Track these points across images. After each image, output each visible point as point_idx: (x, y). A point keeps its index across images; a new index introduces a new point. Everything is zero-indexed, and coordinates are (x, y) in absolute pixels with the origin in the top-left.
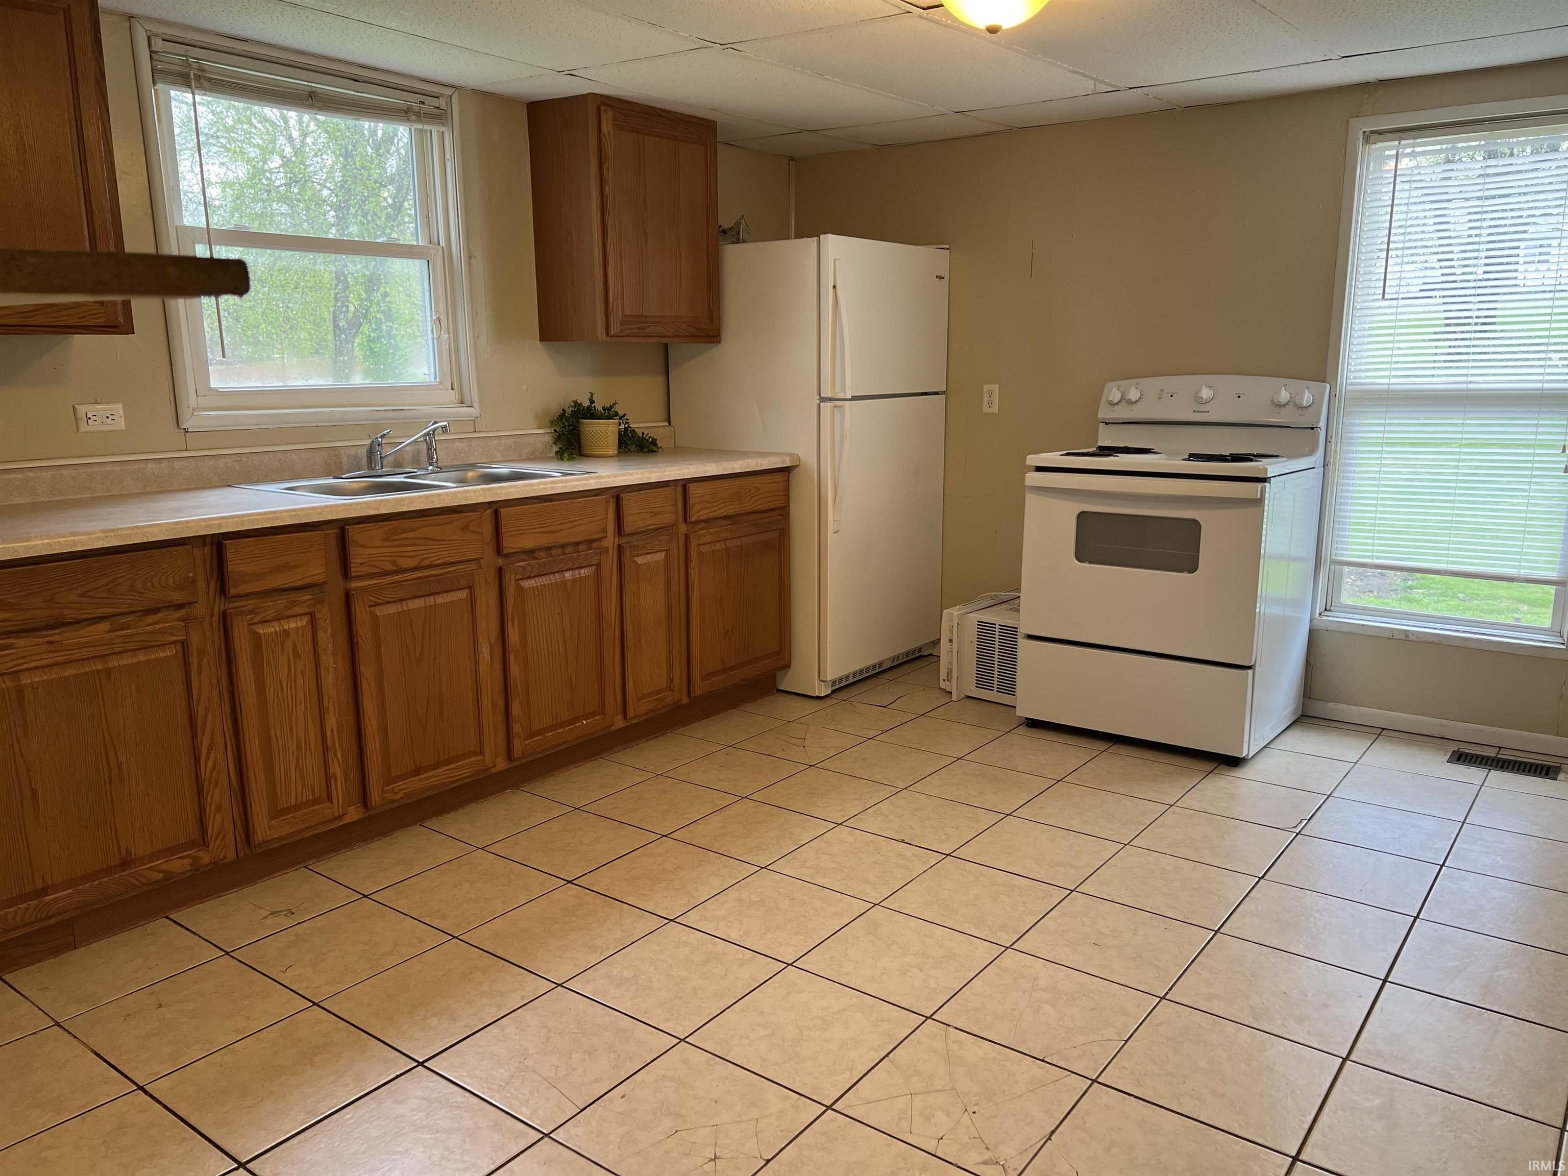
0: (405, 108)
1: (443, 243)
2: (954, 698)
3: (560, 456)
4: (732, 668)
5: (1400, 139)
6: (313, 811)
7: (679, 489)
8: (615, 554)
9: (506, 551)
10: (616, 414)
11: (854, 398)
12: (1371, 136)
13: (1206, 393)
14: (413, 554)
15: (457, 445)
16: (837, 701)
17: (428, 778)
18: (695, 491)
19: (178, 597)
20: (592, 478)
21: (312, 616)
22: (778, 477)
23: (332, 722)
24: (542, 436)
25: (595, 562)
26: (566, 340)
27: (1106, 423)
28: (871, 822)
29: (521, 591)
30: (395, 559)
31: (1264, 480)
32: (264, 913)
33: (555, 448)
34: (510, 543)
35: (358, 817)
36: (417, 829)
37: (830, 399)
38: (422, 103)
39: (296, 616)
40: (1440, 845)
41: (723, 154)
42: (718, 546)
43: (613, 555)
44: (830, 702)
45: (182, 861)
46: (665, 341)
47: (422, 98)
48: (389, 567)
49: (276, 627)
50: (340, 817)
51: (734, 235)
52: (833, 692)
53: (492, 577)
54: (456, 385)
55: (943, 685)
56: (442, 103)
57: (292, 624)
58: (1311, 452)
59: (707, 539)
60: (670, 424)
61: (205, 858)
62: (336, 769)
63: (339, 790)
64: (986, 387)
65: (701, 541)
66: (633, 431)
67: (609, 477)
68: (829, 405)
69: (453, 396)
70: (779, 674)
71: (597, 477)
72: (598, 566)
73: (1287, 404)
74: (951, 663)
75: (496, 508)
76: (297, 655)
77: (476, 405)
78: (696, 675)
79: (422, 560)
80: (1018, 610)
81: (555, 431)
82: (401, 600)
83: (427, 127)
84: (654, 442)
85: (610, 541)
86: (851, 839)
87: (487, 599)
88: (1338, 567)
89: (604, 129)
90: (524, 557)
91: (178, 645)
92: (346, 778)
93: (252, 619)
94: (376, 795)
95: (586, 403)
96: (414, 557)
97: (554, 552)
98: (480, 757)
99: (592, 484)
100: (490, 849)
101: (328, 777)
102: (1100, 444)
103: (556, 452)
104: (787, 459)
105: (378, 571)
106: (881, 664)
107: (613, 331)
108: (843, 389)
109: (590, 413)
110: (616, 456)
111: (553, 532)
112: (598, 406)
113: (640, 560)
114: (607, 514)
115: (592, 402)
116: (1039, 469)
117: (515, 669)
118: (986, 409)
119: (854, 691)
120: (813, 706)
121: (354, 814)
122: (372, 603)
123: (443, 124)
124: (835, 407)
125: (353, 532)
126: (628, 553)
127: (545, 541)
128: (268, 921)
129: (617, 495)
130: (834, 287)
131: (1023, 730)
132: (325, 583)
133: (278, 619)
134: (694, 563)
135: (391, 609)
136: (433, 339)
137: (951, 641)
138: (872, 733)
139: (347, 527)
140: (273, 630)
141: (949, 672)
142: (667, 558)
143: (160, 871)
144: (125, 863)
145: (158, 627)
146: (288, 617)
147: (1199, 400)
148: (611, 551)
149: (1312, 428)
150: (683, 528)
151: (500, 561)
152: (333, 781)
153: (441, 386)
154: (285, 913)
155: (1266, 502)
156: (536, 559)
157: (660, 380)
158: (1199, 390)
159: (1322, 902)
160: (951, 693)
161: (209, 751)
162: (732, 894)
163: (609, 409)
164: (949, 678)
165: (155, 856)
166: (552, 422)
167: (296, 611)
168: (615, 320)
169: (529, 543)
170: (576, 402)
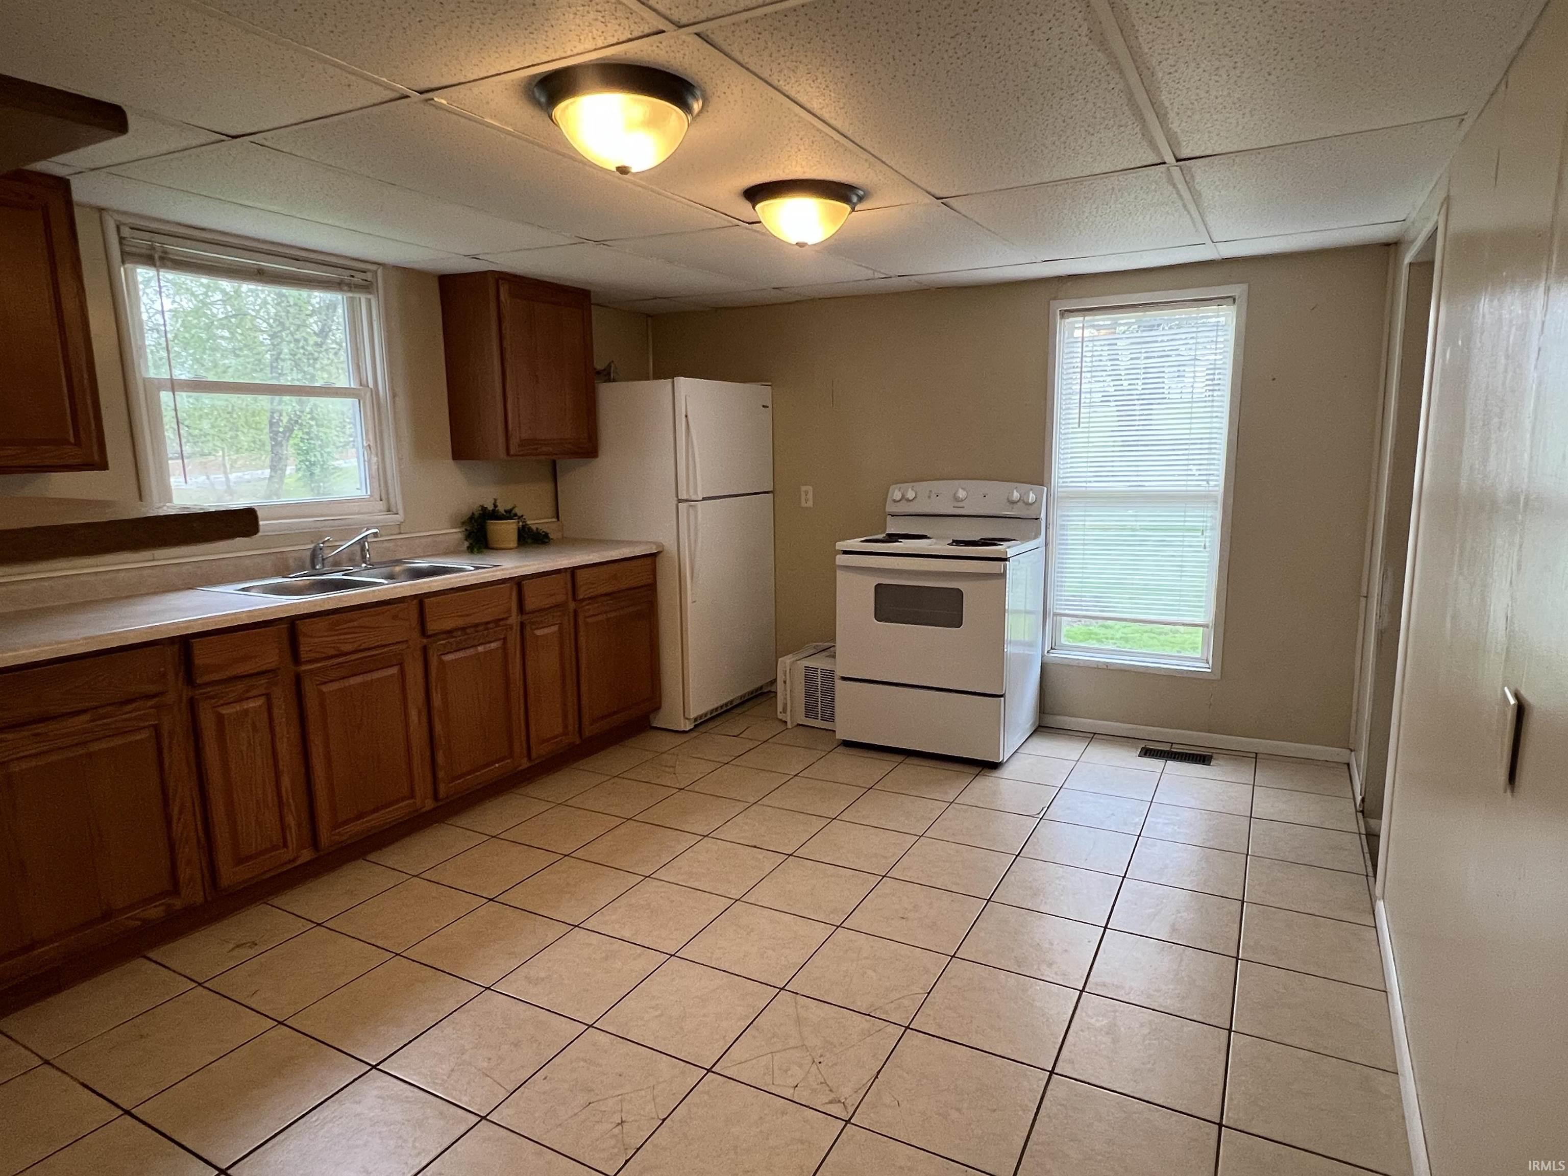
0: (338, 281)
1: (371, 385)
2: (789, 726)
3: (471, 550)
4: (615, 713)
5: (1084, 316)
6: (271, 857)
7: (569, 576)
8: (519, 628)
9: (430, 633)
10: (516, 515)
11: (704, 499)
12: (1065, 313)
13: (961, 494)
14: (352, 640)
15: (386, 545)
16: (698, 734)
17: (367, 822)
18: (581, 576)
19: (152, 688)
20: (499, 570)
21: (268, 696)
22: (648, 561)
23: (286, 782)
24: (455, 534)
25: (502, 637)
26: (473, 459)
27: (892, 516)
28: (729, 832)
29: (441, 662)
30: (338, 645)
31: (1006, 560)
32: (231, 946)
33: (466, 544)
34: (433, 626)
35: (309, 859)
36: (361, 863)
37: (687, 501)
38: (353, 276)
39: (255, 697)
40: (1137, 820)
41: (595, 313)
42: (600, 618)
43: (516, 628)
44: (694, 734)
45: (156, 910)
46: (554, 457)
47: (353, 273)
48: (332, 652)
49: (238, 707)
50: (294, 860)
51: (607, 376)
52: (696, 726)
53: (418, 654)
54: (384, 496)
55: (780, 716)
56: (369, 276)
57: (252, 704)
58: (1037, 536)
59: (591, 613)
60: (558, 520)
61: (178, 903)
62: (291, 820)
63: (292, 837)
64: (804, 488)
65: (587, 614)
66: (530, 529)
67: (512, 568)
68: (685, 504)
69: (381, 506)
70: (651, 716)
71: (503, 570)
72: (505, 639)
73: (1018, 501)
74: (786, 699)
75: (420, 599)
76: (255, 729)
77: (401, 512)
78: (586, 720)
79: (361, 645)
80: (834, 657)
81: (466, 530)
82: (343, 678)
83: (357, 295)
84: (546, 535)
85: (514, 619)
86: (715, 848)
87: (414, 671)
88: (1058, 618)
89: (502, 298)
90: (444, 636)
91: (151, 729)
92: (299, 825)
93: (217, 702)
94: (325, 836)
95: (491, 507)
96: (355, 642)
97: (468, 631)
98: (411, 801)
99: (499, 575)
100: (422, 876)
101: (283, 827)
102: (888, 532)
103: (468, 548)
104: (654, 547)
105: (324, 655)
106: (731, 702)
107: (512, 452)
108: (696, 492)
109: (494, 515)
110: (516, 548)
111: (467, 615)
112: (501, 509)
113: (538, 633)
114: (511, 598)
115: (495, 506)
116: (845, 552)
117: (438, 728)
118: (803, 504)
119: (711, 725)
120: (680, 739)
121: (306, 855)
122: (318, 683)
123: (370, 293)
124: (691, 506)
125: (302, 626)
126: (528, 628)
127: (460, 622)
128: (235, 953)
129: (518, 583)
130: (686, 416)
131: (841, 749)
132: (279, 669)
133: (240, 700)
134: (582, 633)
135: (335, 686)
136: (364, 461)
137: (785, 682)
138: (726, 759)
139: (297, 622)
140: (235, 710)
141: (785, 705)
142: (560, 629)
143: (137, 919)
144: (107, 916)
145: (134, 714)
146: (248, 699)
147: (957, 499)
148: (515, 627)
149: (1037, 519)
150: (572, 605)
151: (425, 641)
152: (288, 832)
153: (372, 499)
154: (249, 945)
155: (1008, 576)
156: (456, 637)
157: (548, 487)
158: (957, 491)
159: (1060, 871)
160: (786, 722)
161: (181, 813)
162: (623, 900)
163: (511, 510)
164: (785, 711)
165: (132, 907)
166: (463, 523)
167: (254, 692)
168: (514, 441)
169: (449, 624)
170: (482, 507)
